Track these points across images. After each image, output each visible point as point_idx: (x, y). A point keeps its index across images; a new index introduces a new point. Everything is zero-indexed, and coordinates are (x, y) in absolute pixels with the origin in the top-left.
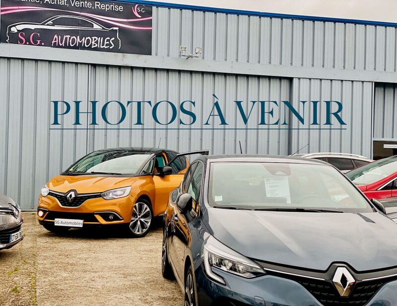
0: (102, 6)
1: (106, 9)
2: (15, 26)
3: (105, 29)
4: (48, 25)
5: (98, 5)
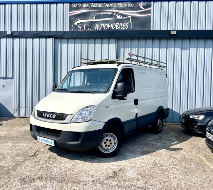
0: (121, 5)
1: (124, 6)
2: (76, 21)
3: (123, 18)
4: (93, 19)
5: (120, 5)
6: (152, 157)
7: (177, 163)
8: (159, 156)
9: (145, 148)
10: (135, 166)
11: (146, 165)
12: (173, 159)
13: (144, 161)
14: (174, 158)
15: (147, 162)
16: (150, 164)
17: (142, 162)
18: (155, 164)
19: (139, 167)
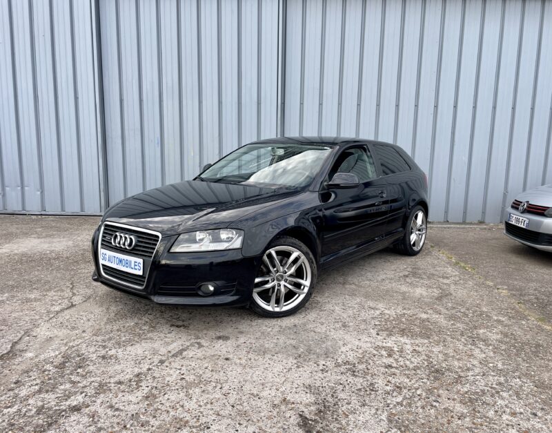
6: (417, 342)
7: (503, 364)
8: (436, 338)
9: (381, 306)
10: (372, 387)
11: (407, 380)
12: (481, 344)
13: (396, 360)
14: (486, 341)
15: (408, 363)
16: (418, 371)
17: (390, 366)
18: (437, 373)
19: (388, 388)
